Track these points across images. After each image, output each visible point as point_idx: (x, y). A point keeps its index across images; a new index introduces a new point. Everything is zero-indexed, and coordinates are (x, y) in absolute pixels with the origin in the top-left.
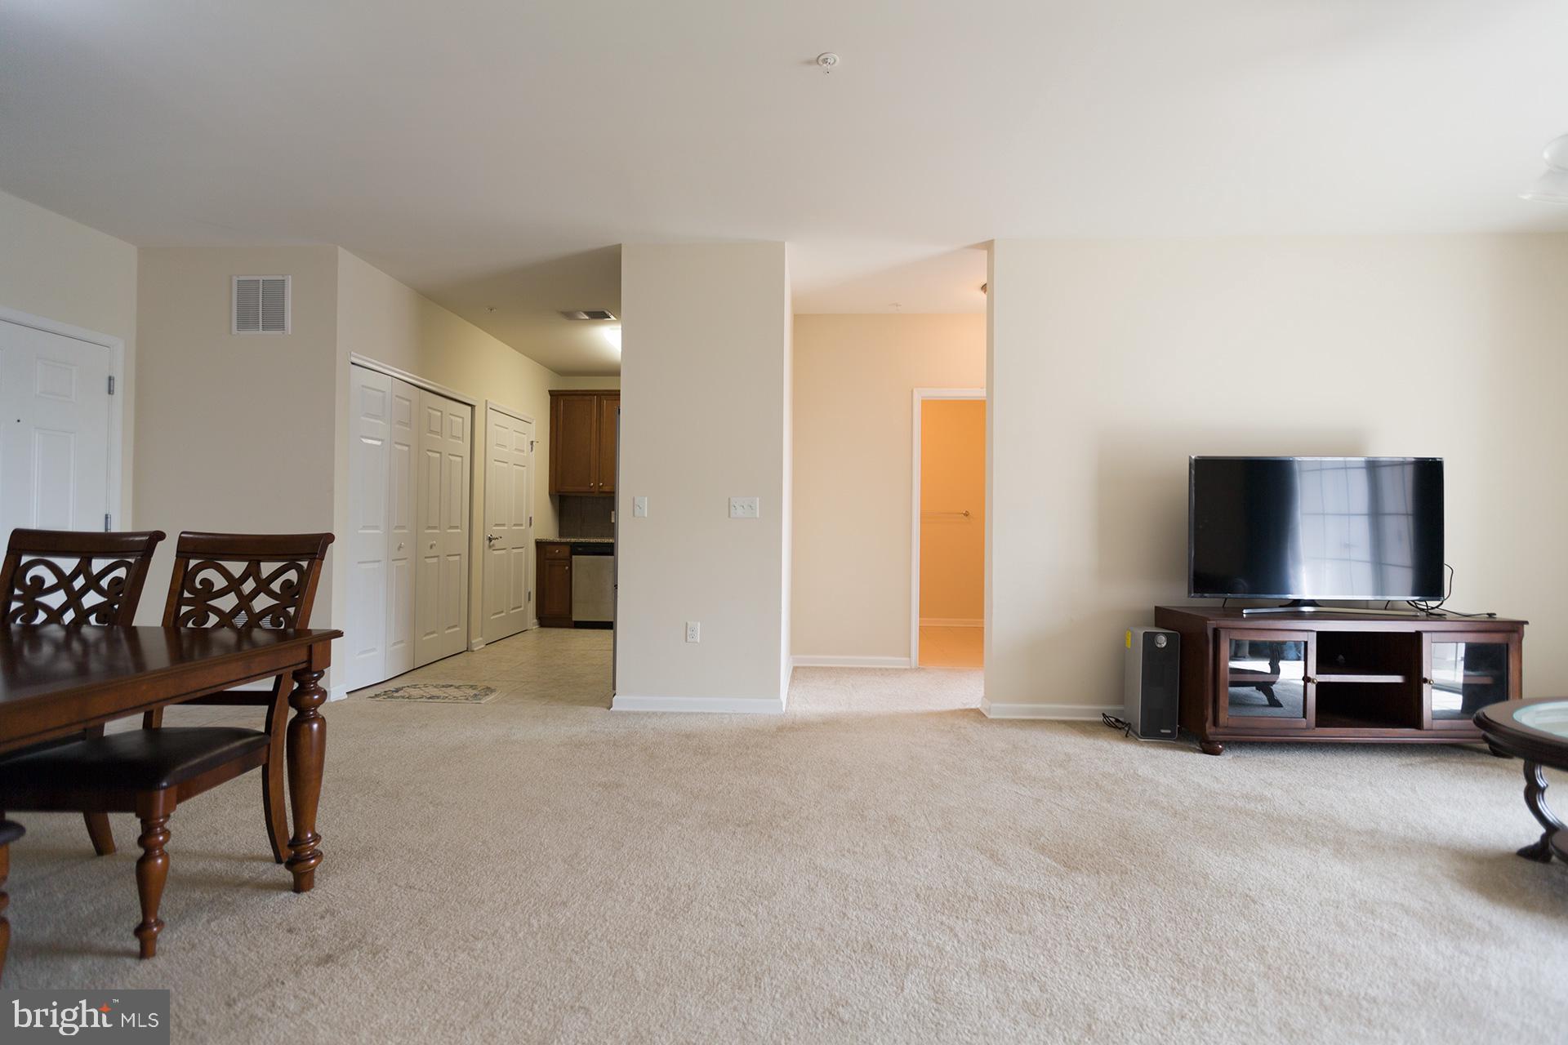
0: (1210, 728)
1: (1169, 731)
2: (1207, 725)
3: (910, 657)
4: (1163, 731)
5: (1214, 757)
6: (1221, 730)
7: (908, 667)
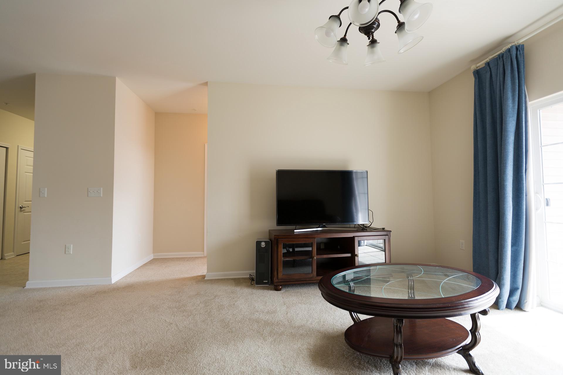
0: (276, 280)
1: (267, 281)
2: (275, 279)
3: (204, 252)
4: (264, 281)
5: (278, 292)
6: (280, 281)
7: (203, 256)
